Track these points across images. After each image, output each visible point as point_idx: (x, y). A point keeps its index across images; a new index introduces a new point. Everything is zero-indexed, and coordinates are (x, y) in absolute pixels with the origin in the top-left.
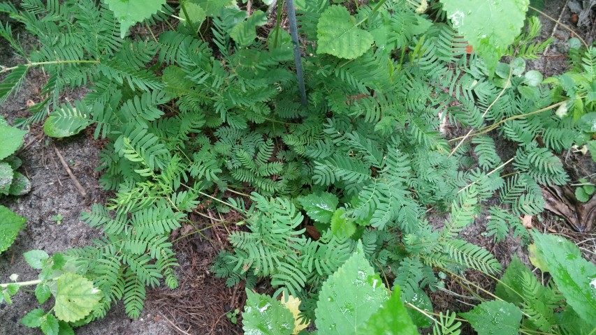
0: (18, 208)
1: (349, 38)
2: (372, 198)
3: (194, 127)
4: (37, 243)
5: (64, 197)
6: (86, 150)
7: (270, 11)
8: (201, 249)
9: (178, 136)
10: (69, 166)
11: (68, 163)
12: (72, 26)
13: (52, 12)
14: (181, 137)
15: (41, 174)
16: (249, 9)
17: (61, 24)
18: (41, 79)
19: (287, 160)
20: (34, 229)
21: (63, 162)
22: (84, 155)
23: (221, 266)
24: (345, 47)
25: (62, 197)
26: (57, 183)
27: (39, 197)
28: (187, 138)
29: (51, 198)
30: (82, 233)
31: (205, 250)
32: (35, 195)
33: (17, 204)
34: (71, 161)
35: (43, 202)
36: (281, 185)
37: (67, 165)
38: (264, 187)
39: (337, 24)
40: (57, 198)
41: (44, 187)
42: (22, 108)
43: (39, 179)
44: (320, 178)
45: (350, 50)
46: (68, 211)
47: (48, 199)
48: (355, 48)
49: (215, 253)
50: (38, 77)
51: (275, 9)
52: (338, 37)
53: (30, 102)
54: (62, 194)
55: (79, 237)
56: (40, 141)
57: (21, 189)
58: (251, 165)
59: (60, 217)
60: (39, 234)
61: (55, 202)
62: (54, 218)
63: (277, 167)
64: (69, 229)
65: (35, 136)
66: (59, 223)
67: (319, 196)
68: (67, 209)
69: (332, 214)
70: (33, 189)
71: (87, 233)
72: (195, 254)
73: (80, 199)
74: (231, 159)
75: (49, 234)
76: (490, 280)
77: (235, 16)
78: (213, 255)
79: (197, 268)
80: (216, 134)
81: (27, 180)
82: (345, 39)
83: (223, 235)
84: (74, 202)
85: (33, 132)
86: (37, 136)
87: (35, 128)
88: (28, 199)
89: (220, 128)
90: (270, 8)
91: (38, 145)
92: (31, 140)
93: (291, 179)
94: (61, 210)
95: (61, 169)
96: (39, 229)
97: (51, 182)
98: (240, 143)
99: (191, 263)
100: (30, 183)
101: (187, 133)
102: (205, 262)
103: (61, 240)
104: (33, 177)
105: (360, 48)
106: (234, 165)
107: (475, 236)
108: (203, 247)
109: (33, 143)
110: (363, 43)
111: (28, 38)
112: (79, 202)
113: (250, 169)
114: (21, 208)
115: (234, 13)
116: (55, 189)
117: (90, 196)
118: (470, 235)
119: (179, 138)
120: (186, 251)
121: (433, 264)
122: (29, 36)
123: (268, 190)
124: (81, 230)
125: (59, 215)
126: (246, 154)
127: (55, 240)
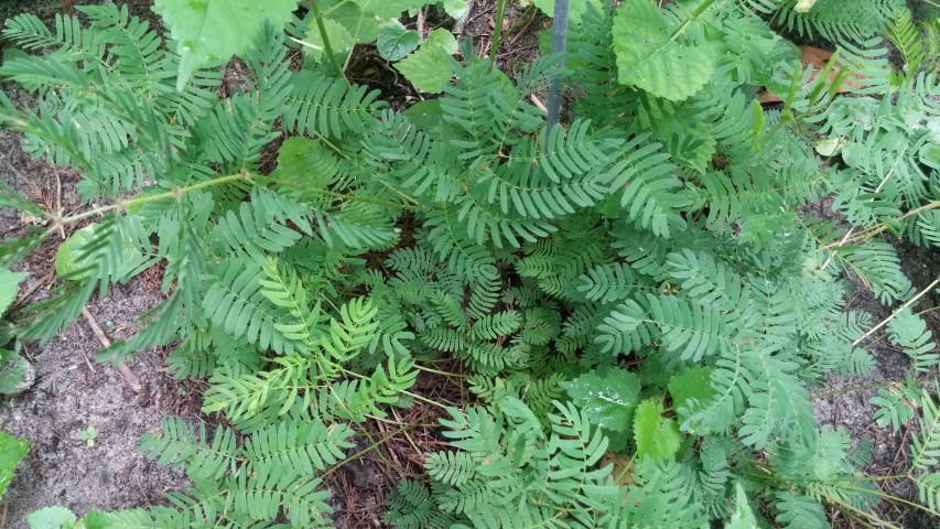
0: (11, 416)
1: (665, 61)
2: (736, 384)
3: (350, 253)
4: (50, 482)
5: (99, 392)
6: (137, 300)
7: (458, 30)
8: (362, 479)
9: (321, 274)
10: (105, 333)
11: (102, 328)
12: (111, 69)
13: (67, 44)
14: (329, 275)
15: (52, 350)
16: (420, 28)
17: (87, 67)
18: (46, 171)
19: (523, 303)
20: (44, 456)
21: (94, 326)
22: (132, 310)
23: (404, 511)
24: (661, 77)
25: (94, 393)
26: (83, 367)
27: (50, 395)
28: (339, 276)
29: (74, 395)
30: (135, 460)
31: (370, 480)
32: (43, 391)
33: (9, 409)
34: (109, 323)
35: (59, 404)
36: (517, 354)
37: (102, 332)
38: (484, 360)
39: (643, 34)
40: (85, 394)
41: (60, 374)
42: (11, 227)
43: (49, 360)
44: (611, 339)
45: (669, 84)
46: (107, 419)
47: (69, 398)
48: (679, 81)
49: (390, 487)
50: (39, 168)
51: (469, 26)
52: (646, 57)
53: (27, 215)
54: (95, 386)
55: (130, 469)
56: (49, 287)
57: (16, 382)
58: (458, 318)
59: (92, 432)
60: (55, 466)
61: (82, 403)
62: (80, 435)
63: (508, 322)
64: (111, 454)
65: (39, 277)
66: (91, 443)
67: (602, 377)
68: (105, 414)
69: (632, 414)
70: (38, 380)
71: (145, 459)
72: (353, 490)
73: (128, 394)
74: (420, 311)
75: (72, 464)
76: (901, 508)
77: (400, 41)
78: (386, 491)
79: (357, 516)
80: (389, 263)
81: (27, 365)
82: (658, 63)
83: (402, 449)
84: (118, 399)
85: (34, 270)
86: (44, 278)
87: (38, 263)
88: (30, 399)
89: (396, 252)
90: (458, 24)
91: (44, 295)
92: (31, 287)
93: (537, 342)
94: (93, 418)
95: (91, 338)
96: (54, 456)
97: (72, 364)
98: (435, 279)
99: (345, 506)
100: (32, 370)
101: (340, 266)
102: (371, 503)
103: (96, 475)
104: (37, 358)
105: (689, 82)
106: (428, 322)
107: (865, 426)
108: (366, 476)
109: (36, 292)
110: (693, 72)
111: (19, 96)
112: (127, 399)
113: (456, 328)
114: (18, 417)
115: (395, 34)
116: (81, 377)
117: (148, 388)
118: (855, 425)
119: (324, 276)
120: (333, 484)
121: (823, 497)
122: (21, 92)
123: (492, 365)
124: (134, 455)
125: (91, 429)
126: (448, 299)
127: (84, 475)
